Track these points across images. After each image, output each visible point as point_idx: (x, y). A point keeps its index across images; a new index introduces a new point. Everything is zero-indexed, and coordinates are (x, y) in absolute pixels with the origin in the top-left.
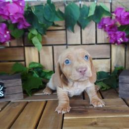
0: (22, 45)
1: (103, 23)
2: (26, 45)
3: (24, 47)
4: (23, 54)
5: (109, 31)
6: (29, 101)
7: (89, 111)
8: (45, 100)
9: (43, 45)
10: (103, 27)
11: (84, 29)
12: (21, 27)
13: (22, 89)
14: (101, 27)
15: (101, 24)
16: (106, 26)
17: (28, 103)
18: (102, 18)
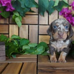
0: (8, 23)
1: (63, 11)
2: (10, 23)
3: (9, 25)
4: (8, 30)
5: (67, 17)
6: (10, 62)
7: (57, 71)
8: (22, 62)
9: (22, 24)
10: (63, 14)
11: (50, 15)
12: (8, 10)
13: (5, 53)
14: (61, 14)
15: (62, 12)
16: (66, 13)
17: (8, 64)
18: (62, 8)
